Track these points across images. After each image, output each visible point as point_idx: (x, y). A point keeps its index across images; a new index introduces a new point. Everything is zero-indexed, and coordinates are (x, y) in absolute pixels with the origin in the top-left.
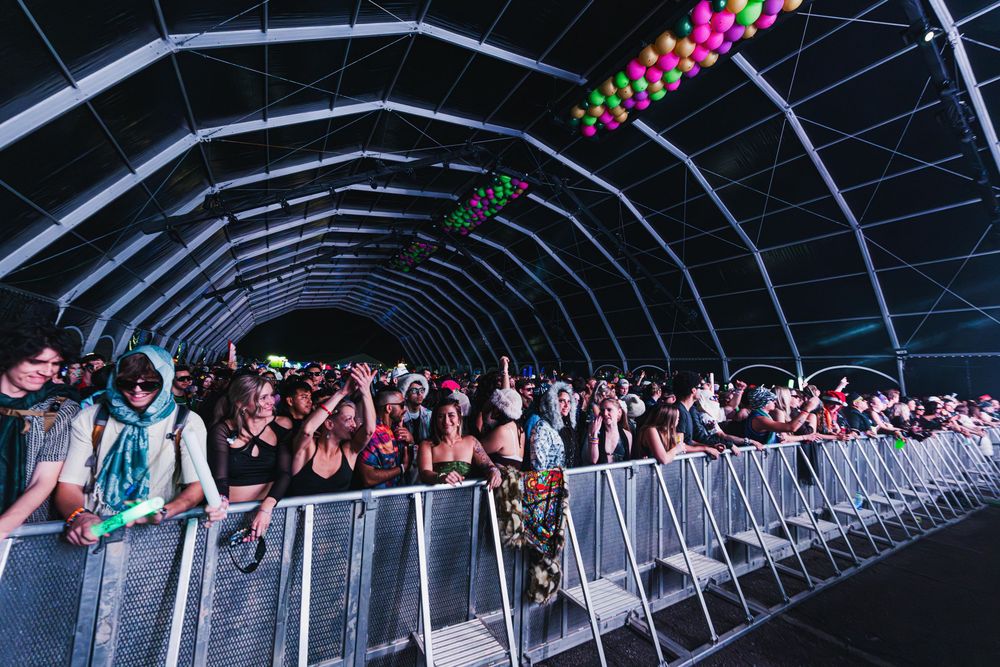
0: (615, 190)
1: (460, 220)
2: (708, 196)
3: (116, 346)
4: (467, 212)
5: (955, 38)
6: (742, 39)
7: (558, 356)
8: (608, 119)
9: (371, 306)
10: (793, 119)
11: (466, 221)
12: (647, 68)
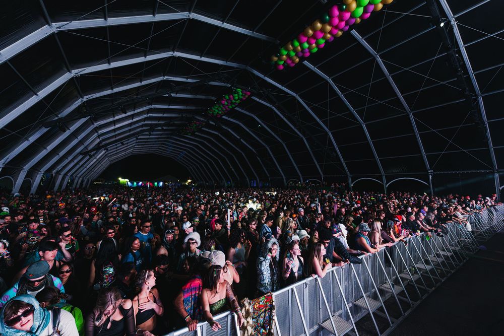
0: (294, 94)
1: (216, 110)
2: (339, 97)
3: (33, 183)
4: (220, 107)
5: (454, 23)
6: (354, 24)
7: (268, 175)
8: (289, 62)
9: (171, 152)
10: (379, 60)
11: (219, 111)
12: (308, 38)
